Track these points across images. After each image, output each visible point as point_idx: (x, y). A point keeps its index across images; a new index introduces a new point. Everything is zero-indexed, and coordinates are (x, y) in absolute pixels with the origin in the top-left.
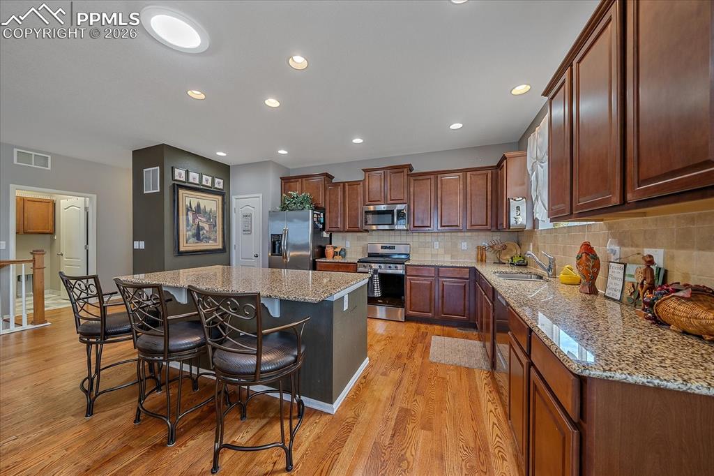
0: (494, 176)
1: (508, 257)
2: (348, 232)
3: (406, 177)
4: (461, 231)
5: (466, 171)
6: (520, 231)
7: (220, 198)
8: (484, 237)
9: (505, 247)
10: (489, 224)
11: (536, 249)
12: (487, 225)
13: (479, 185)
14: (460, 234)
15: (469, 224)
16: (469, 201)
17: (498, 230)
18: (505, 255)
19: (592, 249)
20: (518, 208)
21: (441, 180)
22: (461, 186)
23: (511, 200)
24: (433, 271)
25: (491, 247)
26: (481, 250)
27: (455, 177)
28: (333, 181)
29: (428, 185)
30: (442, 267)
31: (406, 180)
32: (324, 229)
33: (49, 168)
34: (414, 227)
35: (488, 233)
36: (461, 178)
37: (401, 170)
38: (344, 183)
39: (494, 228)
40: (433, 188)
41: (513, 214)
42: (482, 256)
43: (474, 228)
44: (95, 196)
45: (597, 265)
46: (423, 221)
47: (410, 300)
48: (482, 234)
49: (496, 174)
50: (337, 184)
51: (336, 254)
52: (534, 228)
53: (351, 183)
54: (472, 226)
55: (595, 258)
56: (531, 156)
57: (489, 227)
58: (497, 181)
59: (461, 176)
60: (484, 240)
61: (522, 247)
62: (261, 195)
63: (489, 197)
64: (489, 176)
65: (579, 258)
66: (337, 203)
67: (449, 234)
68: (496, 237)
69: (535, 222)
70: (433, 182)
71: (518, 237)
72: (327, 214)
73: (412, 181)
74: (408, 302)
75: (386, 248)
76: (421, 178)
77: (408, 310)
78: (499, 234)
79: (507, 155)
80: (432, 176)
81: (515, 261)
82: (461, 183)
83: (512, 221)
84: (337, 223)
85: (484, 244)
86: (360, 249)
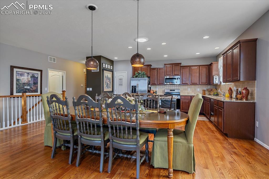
0: (209, 67)
1: (213, 93)
2: (159, 85)
3: (180, 67)
4: (198, 85)
5: (200, 66)
6: (216, 85)
7: (112, 73)
8: (205, 87)
9: (212, 90)
10: (207, 83)
11: (221, 90)
12: (206, 83)
13: (204, 71)
15: (200, 83)
16: (200, 75)
17: (210, 85)
18: (212, 92)
19: (231, 89)
20: (216, 78)
21: (192, 68)
22: (198, 71)
23: (214, 76)
24: (190, 97)
25: (207, 90)
26: (204, 91)
27: (196, 68)
28: (152, 67)
29: (187, 70)
30: (192, 96)
31: (180, 68)
32: (149, 84)
33: (56, 62)
34: (182, 83)
35: (206, 86)
37: (178, 65)
38: (157, 69)
39: (208, 84)
40: (189, 71)
41: (214, 80)
42: (204, 93)
43: (202, 84)
44: (65, 72)
45: (232, 92)
46: (185, 81)
47: (182, 107)
48: (204, 86)
49: (209, 68)
50: (154, 69)
51: (154, 93)
52: (220, 84)
53: (160, 69)
54: (201, 83)
55: (232, 90)
56: (220, 65)
57: (207, 84)
58: (210, 70)
59: (198, 68)
60: (205, 88)
61: (217, 90)
62: (126, 72)
63: (207, 74)
64: (207, 68)
65: (229, 90)
66: (155, 75)
67: (193, 86)
68: (209, 87)
69: (221, 82)
70: (189, 69)
71: (216, 87)
72: (151, 79)
73: (182, 69)
74: (181, 108)
75: (172, 90)
76: (185, 67)
77: (181, 110)
78: (209, 86)
79: (213, 63)
80: (189, 67)
81: (215, 94)
82: (198, 69)
83: (214, 82)
84: (154, 82)
85: (205, 89)
86: (162, 91)
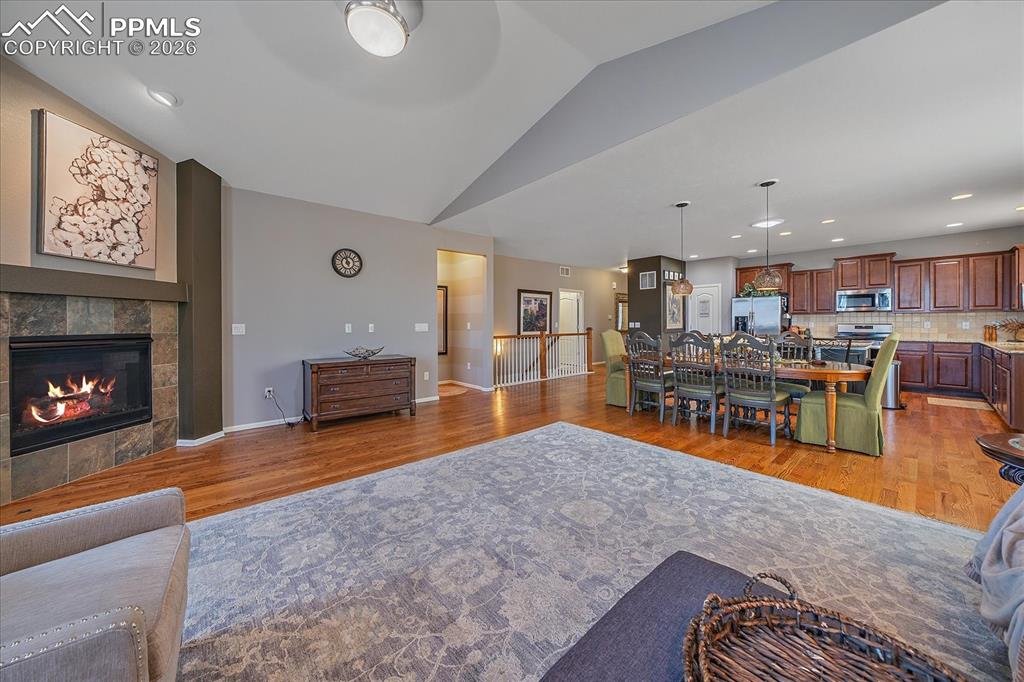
0: (1006, 259)
2: (816, 313)
3: (888, 264)
4: (960, 311)
5: (968, 256)
8: (993, 317)
9: (1022, 326)
10: (1000, 305)
12: (997, 305)
13: (986, 269)
14: (959, 314)
15: (972, 304)
16: (972, 284)
18: (1023, 333)
21: (935, 266)
22: (961, 271)
24: (926, 347)
25: (1003, 326)
26: (990, 329)
27: (953, 262)
28: (793, 269)
29: (917, 271)
30: (937, 343)
31: (889, 267)
32: (787, 312)
34: (899, 308)
35: (998, 313)
36: (962, 264)
37: (882, 258)
38: (812, 272)
39: (1005, 309)
40: (923, 273)
42: (991, 334)
43: (980, 309)
44: (584, 292)
46: (910, 302)
48: (990, 314)
50: (801, 273)
51: (800, 332)
53: (819, 272)
54: (976, 306)
57: (1000, 307)
59: (962, 262)
60: (994, 319)
62: (720, 285)
63: (1000, 280)
64: (1000, 260)
66: (804, 289)
67: (945, 314)
68: (1009, 317)
70: (923, 267)
72: (791, 299)
73: (897, 268)
75: (861, 327)
76: (908, 264)
78: (1012, 313)
79: (1019, 245)
80: (922, 263)
82: (962, 267)
84: (802, 305)
85: (994, 323)
86: (827, 329)
